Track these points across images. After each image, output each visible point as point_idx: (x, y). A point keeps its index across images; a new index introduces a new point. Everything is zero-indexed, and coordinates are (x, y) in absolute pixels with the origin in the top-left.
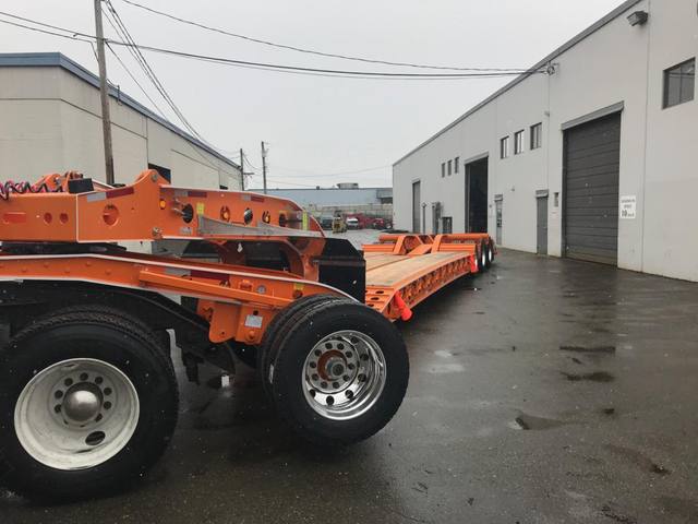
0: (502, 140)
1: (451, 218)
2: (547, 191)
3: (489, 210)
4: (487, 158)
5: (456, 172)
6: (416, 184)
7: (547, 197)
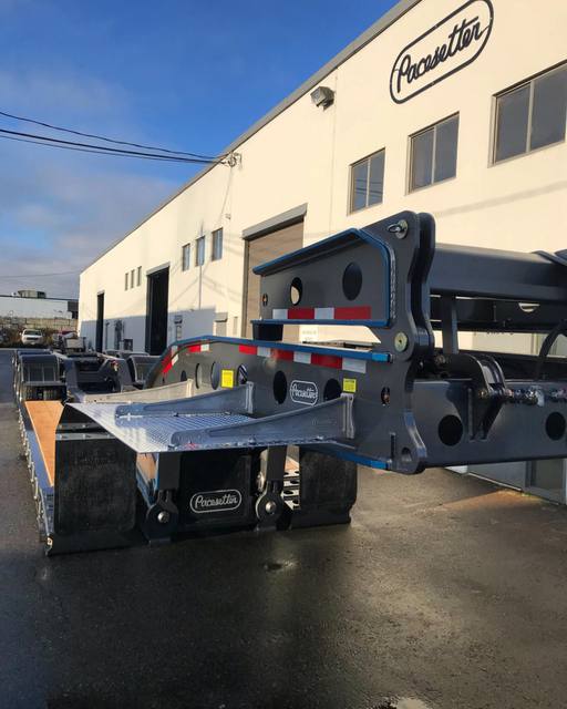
0: (185, 247)
1: (131, 341)
2: (227, 314)
3: (169, 333)
4: (168, 269)
5: (139, 284)
6: (101, 297)
7: (226, 321)
